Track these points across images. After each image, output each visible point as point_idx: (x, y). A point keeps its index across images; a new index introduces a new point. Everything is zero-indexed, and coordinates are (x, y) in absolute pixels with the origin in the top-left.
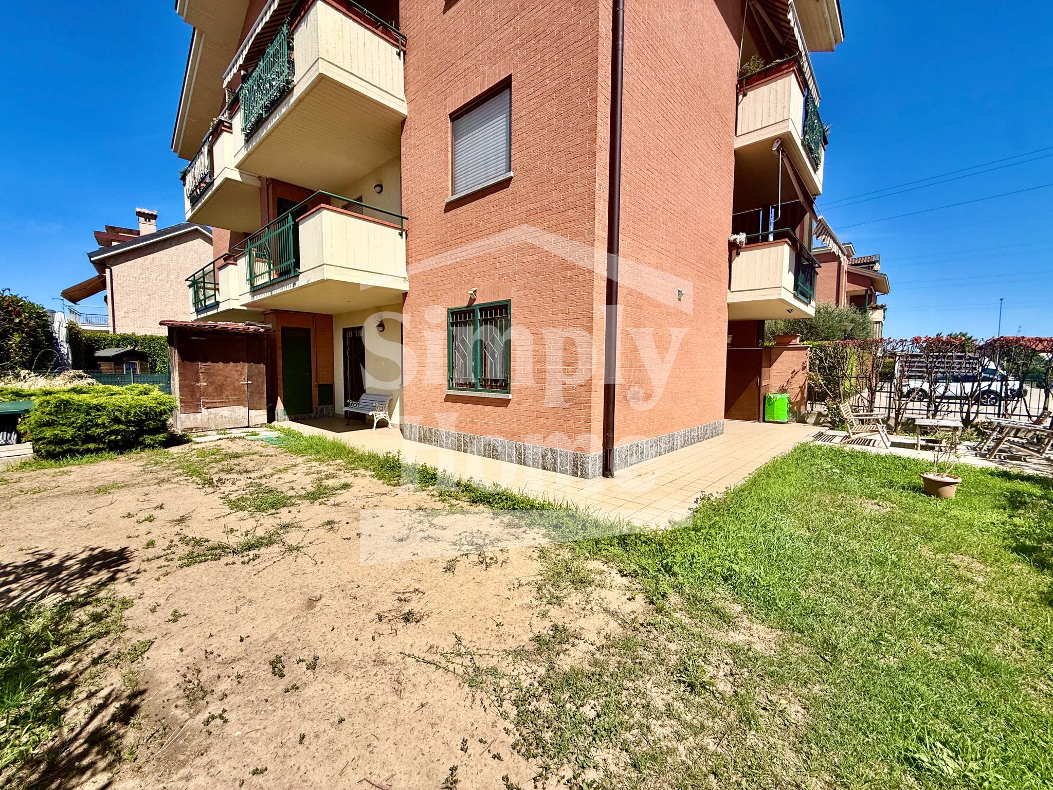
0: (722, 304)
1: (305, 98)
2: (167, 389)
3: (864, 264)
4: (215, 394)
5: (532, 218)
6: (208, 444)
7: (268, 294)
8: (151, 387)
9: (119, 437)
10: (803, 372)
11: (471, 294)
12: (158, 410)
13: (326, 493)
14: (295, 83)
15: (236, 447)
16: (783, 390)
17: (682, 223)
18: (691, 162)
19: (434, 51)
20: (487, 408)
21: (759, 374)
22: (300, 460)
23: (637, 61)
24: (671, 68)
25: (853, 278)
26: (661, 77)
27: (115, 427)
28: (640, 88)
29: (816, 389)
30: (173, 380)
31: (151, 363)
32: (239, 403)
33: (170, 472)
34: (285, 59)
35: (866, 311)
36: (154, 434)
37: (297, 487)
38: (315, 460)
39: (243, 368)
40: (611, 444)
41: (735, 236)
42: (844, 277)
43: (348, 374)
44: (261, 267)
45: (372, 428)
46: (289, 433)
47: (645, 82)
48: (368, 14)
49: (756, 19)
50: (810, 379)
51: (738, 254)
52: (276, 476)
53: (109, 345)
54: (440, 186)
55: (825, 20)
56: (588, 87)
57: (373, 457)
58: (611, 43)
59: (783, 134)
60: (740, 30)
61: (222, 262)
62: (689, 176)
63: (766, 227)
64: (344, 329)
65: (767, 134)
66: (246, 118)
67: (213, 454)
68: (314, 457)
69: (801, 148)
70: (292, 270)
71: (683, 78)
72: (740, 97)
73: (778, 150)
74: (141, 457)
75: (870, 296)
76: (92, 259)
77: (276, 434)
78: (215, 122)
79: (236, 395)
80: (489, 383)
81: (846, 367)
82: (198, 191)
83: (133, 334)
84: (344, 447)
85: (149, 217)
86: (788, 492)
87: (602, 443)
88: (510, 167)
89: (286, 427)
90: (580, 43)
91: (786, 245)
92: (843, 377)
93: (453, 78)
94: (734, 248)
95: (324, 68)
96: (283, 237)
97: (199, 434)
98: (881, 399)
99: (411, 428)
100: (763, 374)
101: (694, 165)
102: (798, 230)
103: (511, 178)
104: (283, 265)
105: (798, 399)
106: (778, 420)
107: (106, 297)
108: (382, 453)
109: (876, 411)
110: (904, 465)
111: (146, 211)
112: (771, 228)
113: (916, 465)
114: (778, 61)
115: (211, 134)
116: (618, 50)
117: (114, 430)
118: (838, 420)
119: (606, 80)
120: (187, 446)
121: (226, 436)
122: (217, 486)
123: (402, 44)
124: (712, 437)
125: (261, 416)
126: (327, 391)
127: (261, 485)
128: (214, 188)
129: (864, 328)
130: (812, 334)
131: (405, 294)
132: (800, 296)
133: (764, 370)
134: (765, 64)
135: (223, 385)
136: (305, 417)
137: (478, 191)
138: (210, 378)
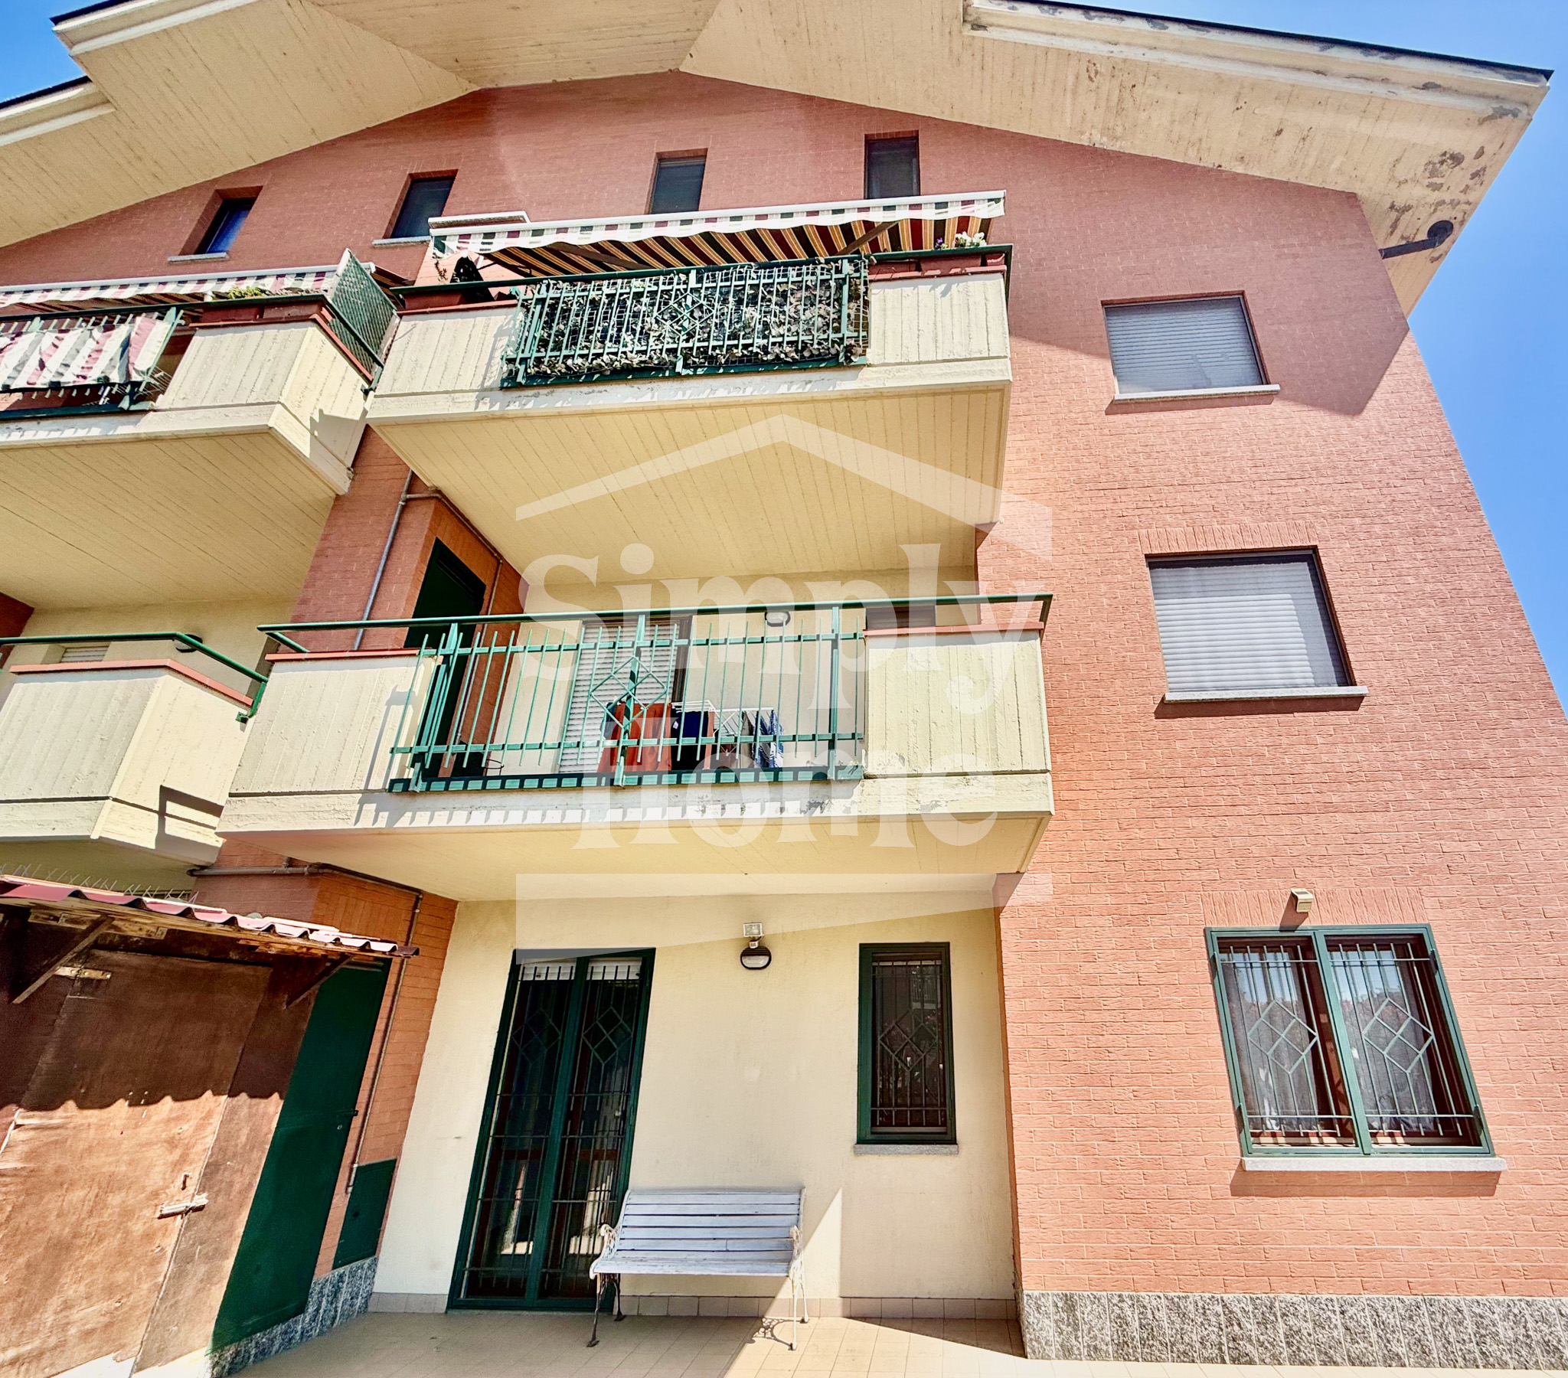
1: (898, 396)
14: (871, 361)
39: (203, 1125)
54: (1131, 665)
79: (108, 1293)
99: (1070, 1308)
103: (1361, 697)
126: (375, 1191)
135: (75, 1236)
136: (272, 1340)
137: (1269, 700)
138: (30, 1210)
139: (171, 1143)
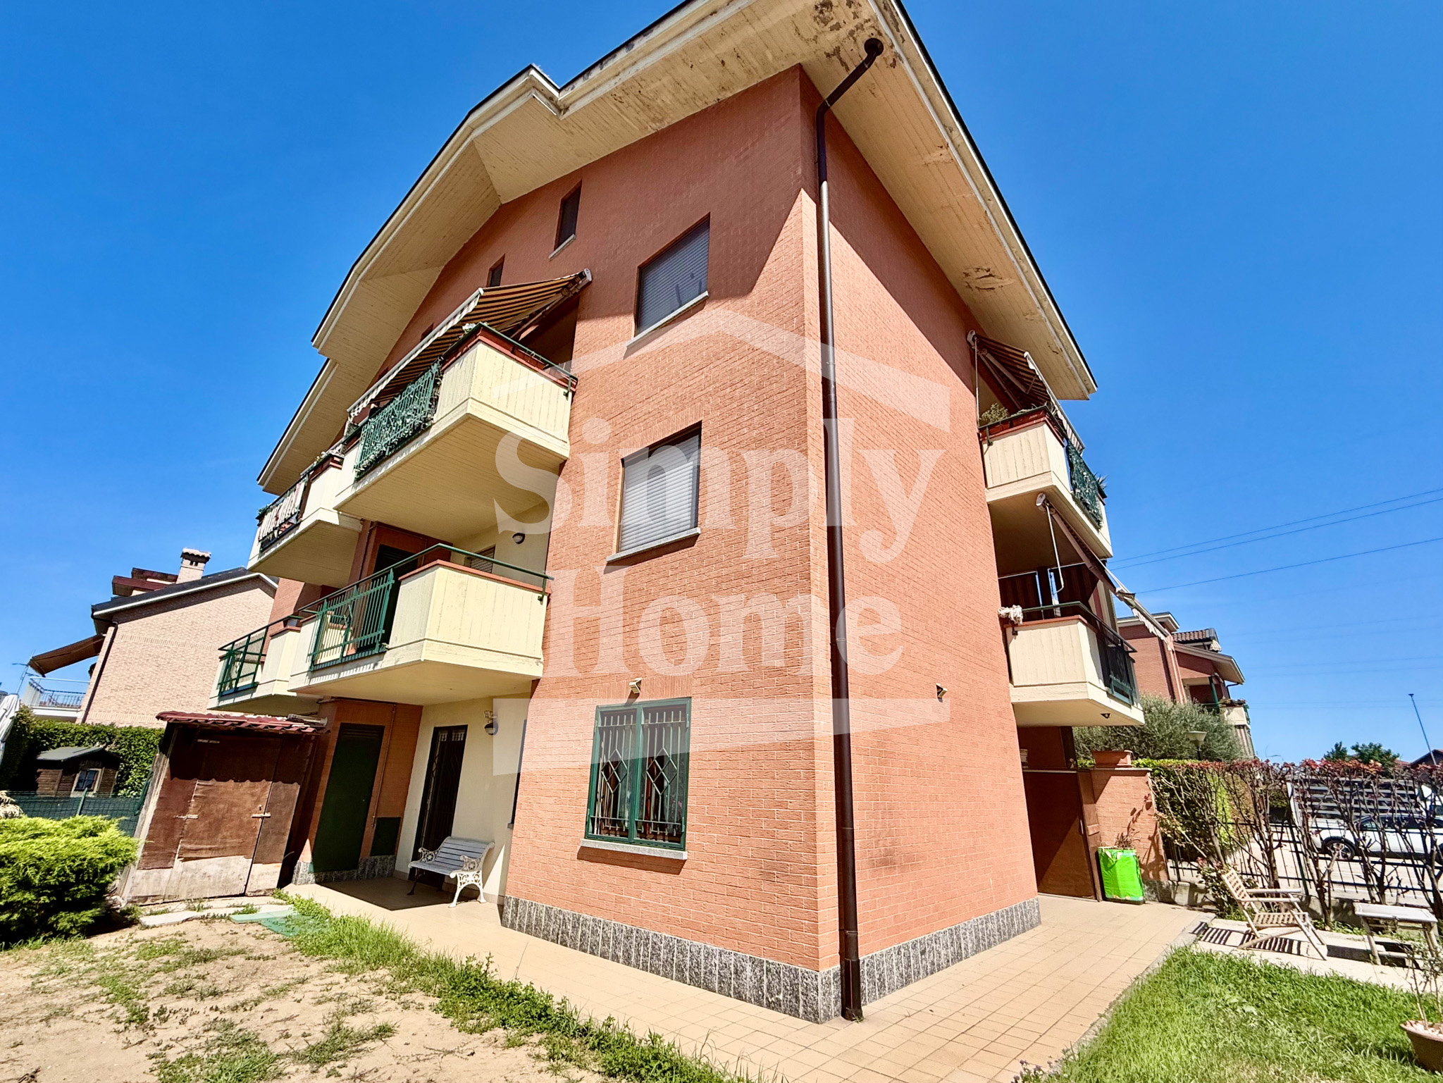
0: (1004, 705)
1: (442, 437)
2: (129, 828)
3: (1196, 641)
4: (206, 834)
5: (724, 586)
6: (164, 930)
7: (334, 677)
8: (106, 822)
9: (16, 916)
10: (1149, 812)
11: (633, 687)
12: (102, 865)
13: (345, 1048)
14: (435, 421)
15: (209, 938)
16: (1124, 843)
17: (931, 593)
18: (934, 520)
19: (609, 393)
20: (645, 875)
21: (1081, 815)
22: (315, 968)
23: (854, 412)
24: (896, 417)
25: (1186, 660)
26: (884, 428)
27: (17, 897)
28: (859, 439)
29: (1176, 842)
30: (147, 808)
31: (121, 773)
32: (240, 850)
33: (77, 992)
34: (429, 396)
35: (1218, 712)
36: (78, 910)
37: (295, 1031)
38: (341, 970)
39: (264, 790)
40: (853, 951)
41: (1007, 610)
42: (1173, 660)
43: (429, 802)
44: (334, 637)
45: (451, 901)
46: (310, 911)
47: (865, 432)
48: (536, 356)
49: (992, 371)
50: (1162, 825)
51: (1015, 633)
52: (264, 1005)
53: (66, 743)
54: (601, 540)
55: (1070, 370)
56: (796, 438)
57: (443, 966)
58: (821, 395)
59: (1048, 488)
60: (973, 380)
61: (281, 626)
62: (933, 535)
63: (1048, 600)
64: (435, 728)
65: (1027, 486)
66: (363, 455)
67: (166, 953)
68: (340, 961)
69: (1073, 503)
70: (378, 645)
71: (912, 428)
72: (985, 446)
73: (1044, 505)
74: (38, 957)
75: (1218, 686)
76: (95, 613)
77: (286, 910)
78: (323, 457)
79: (238, 836)
80: (652, 830)
81: (1213, 806)
82: (276, 533)
83: (112, 725)
84: (397, 943)
85: (195, 559)
86: (1176, 1059)
87: (838, 949)
88: (696, 522)
89: (307, 898)
90: (785, 394)
91: (1080, 624)
92: (1213, 823)
93: (629, 421)
94: (1006, 623)
95: (474, 409)
96: (375, 600)
97: (155, 909)
98: (1286, 860)
99: (517, 906)
100: (1086, 814)
101: (938, 523)
102: (1091, 601)
103: (697, 535)
104: (365, 637)
105: (1152, 859)
106: (1128, 898)
107: (93, 667)
108: (459, 958)
109: (1284, 886)
110: (1366, 997)
111: (196, 552)
112: (1055, 601)
113: (1384, 998)
114: (1023, 410)
115: (315, 469)
116: (831, 402)
117: (12, 902)
118: (1225, 899)
119: (818, 431)
120: (126, 933)
121: (199, 914)
122: (152, 1028)
123: (572, 385)
124: (1024, 931)
125: (269, 873)
126: (390, 828)
127: (232, 1025)
128: (298, 532)
129: (1223, 737)
130: (1147, 745)
131: (536, 682)
132: (1116, 694)
133: (1087, 808)
134: (1010, 413)
135: (223, 818)
136: (343, 876)
137: (652, 549)
138: (207, 808)
139: (253, 795)
